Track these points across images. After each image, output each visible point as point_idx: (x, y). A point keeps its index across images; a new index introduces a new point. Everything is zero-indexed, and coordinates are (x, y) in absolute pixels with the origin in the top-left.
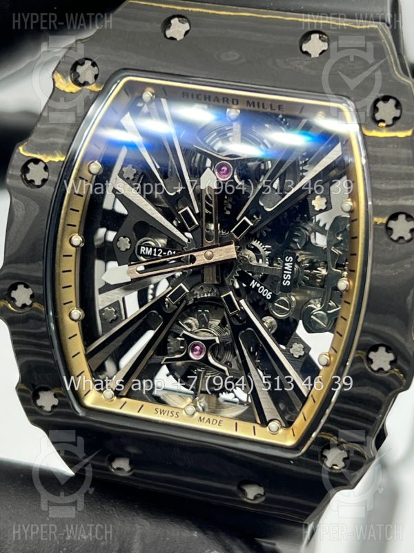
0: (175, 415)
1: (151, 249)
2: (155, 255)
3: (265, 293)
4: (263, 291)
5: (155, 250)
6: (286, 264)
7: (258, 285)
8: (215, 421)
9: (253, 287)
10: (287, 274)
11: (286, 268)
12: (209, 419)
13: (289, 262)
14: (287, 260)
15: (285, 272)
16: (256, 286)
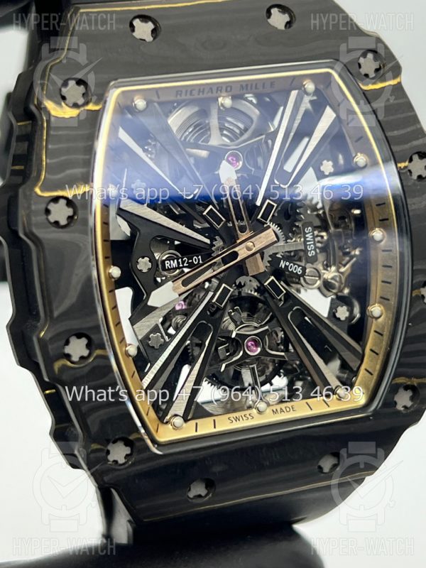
0: (250, 417)
1: (176, 261)
2: (181, 265)
3: (295, 269)
4: (293, 268)
5: (180, 260)
6: (307, 236)
7: (287, 264)
8: (288, 409)
9: (283, 267)
10: (310, 245)
11: (307, 239)
12: (281, 409)
13: (309, 233)
14: (307, 232)
15: (308, 243)
16: (285, 265)
